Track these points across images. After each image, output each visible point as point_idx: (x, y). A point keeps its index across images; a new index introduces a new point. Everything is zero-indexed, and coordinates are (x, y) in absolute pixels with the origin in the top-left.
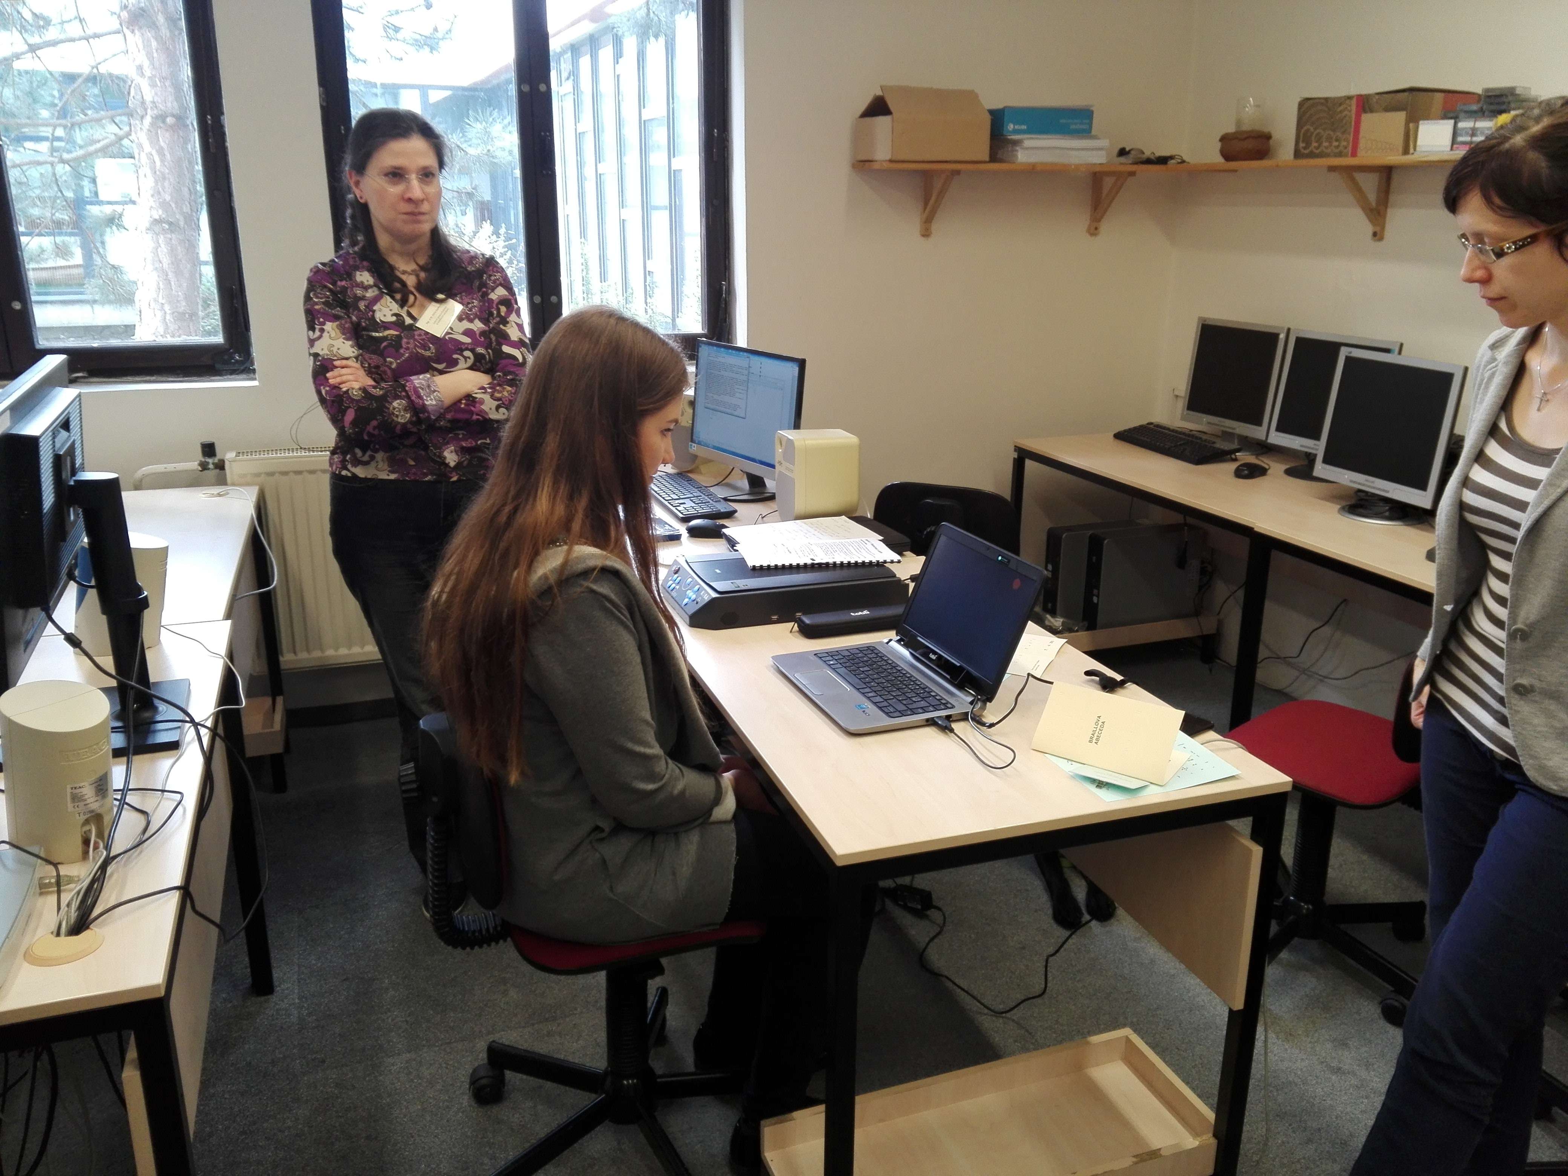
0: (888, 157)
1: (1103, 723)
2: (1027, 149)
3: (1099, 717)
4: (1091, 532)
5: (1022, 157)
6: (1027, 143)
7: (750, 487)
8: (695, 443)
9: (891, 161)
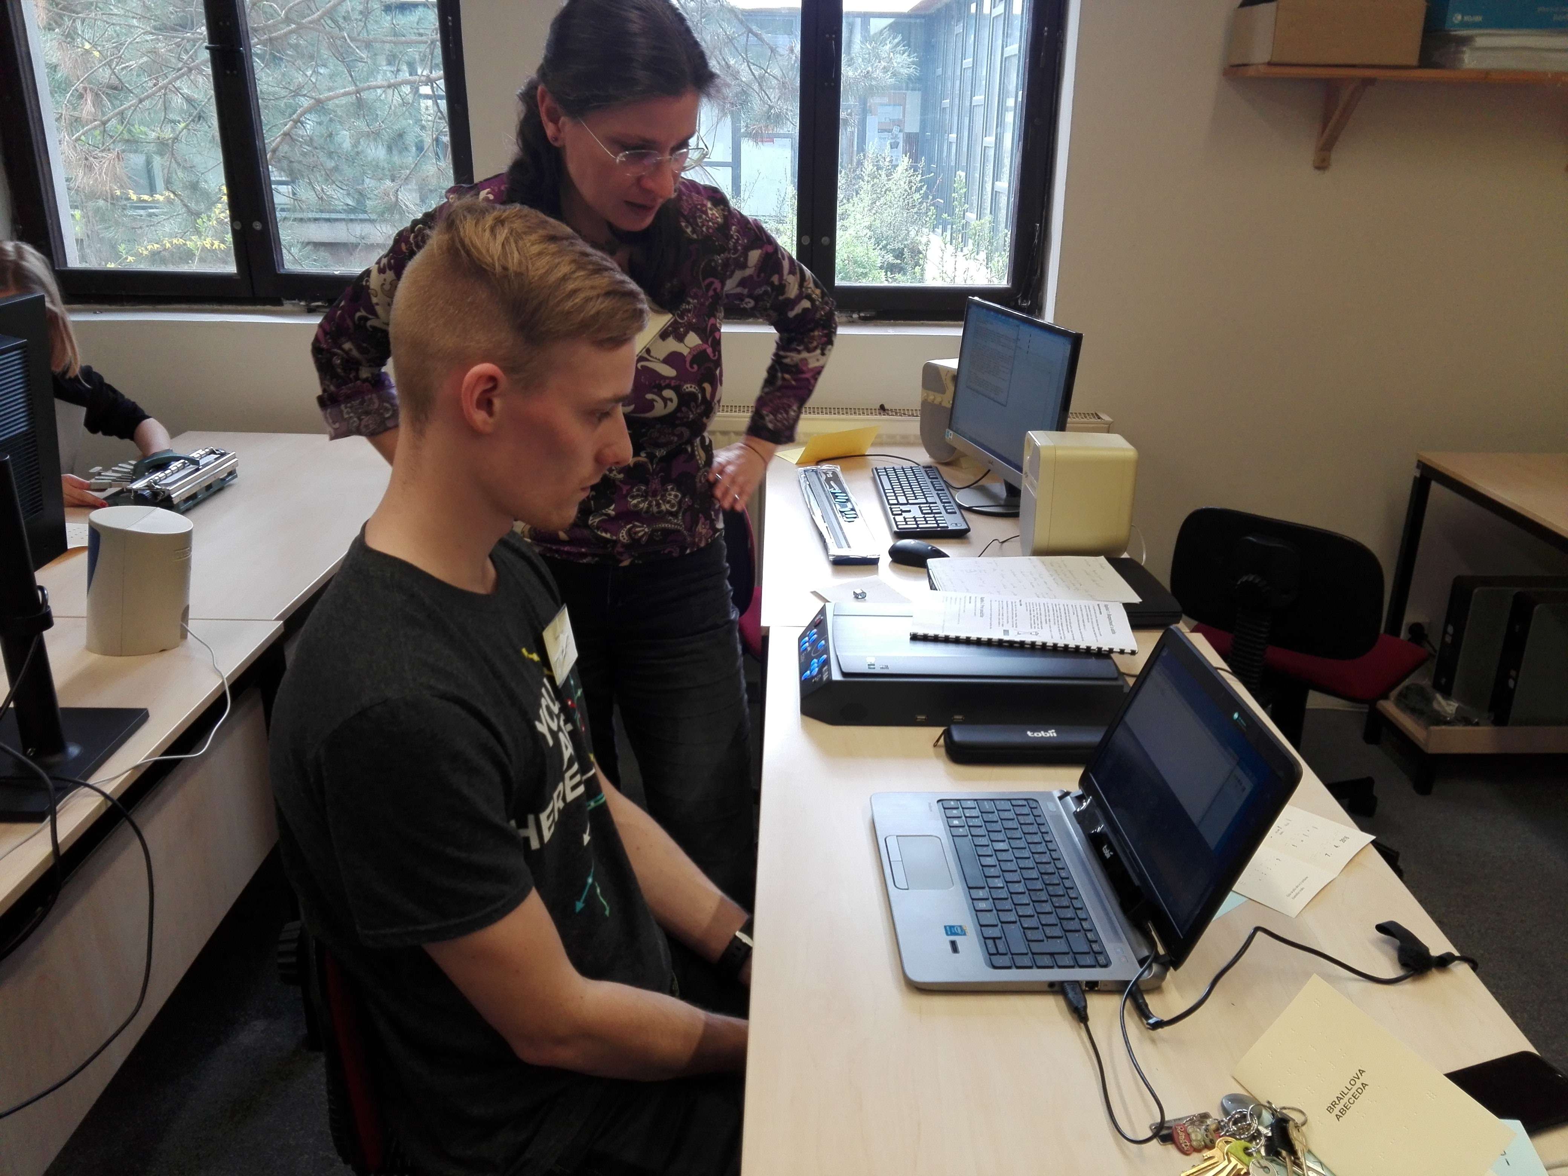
0: (1266, 58)
1: (1364, 1085)
2: (1479, 49)
3: (1361, 1072)
4: (1517, 590)
5: (1470, 60)
6: (1480, 42)
7: (1007, 496)
8: (952, 430)
9: (1270, 64)
